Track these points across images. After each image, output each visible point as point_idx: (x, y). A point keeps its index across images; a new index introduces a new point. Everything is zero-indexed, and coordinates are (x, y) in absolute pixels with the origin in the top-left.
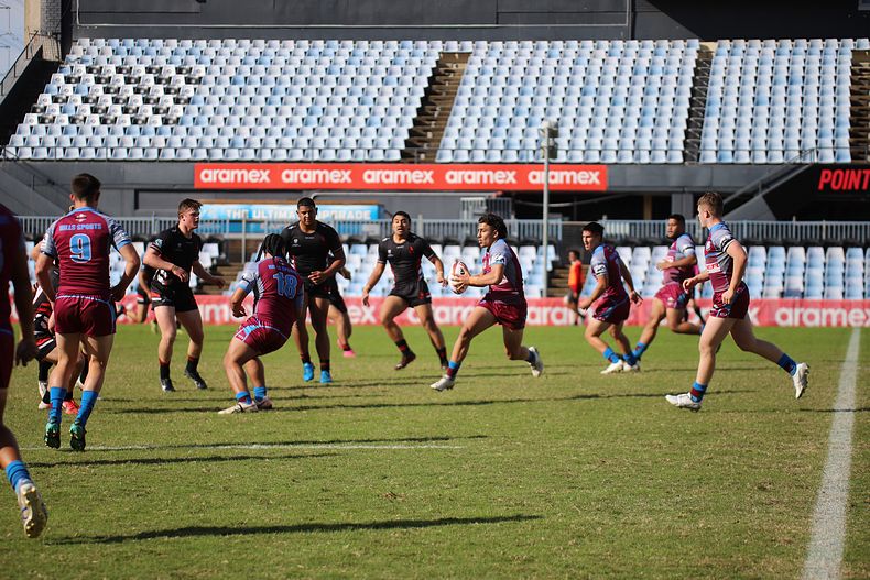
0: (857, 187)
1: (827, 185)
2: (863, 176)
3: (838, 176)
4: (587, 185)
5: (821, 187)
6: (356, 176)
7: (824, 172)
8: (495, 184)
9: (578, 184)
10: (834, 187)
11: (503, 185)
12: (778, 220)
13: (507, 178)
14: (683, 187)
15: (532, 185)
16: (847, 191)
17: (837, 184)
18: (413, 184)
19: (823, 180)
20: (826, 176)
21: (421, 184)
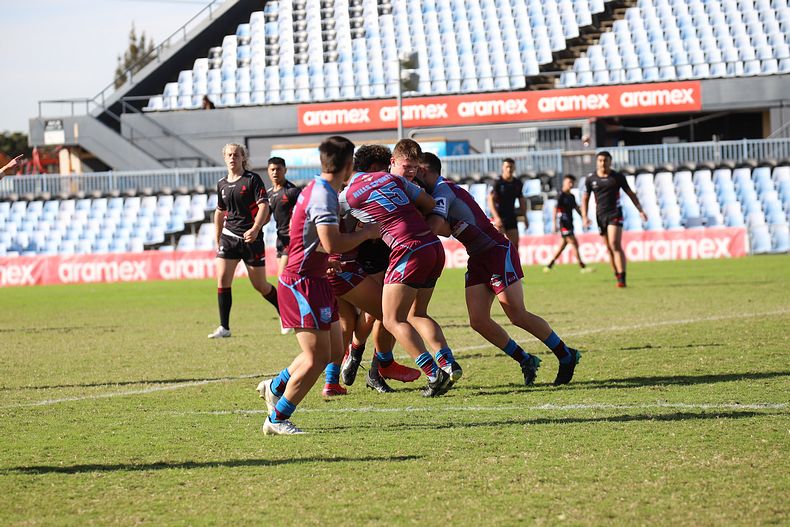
4: (681, 105)
6: (452, 110)
8: (588, 110)
9: (672, 105)
11: (597, 110)
13: (598, 103)
15: (627, 109)
18: (507, 115)
21: (515, 115)
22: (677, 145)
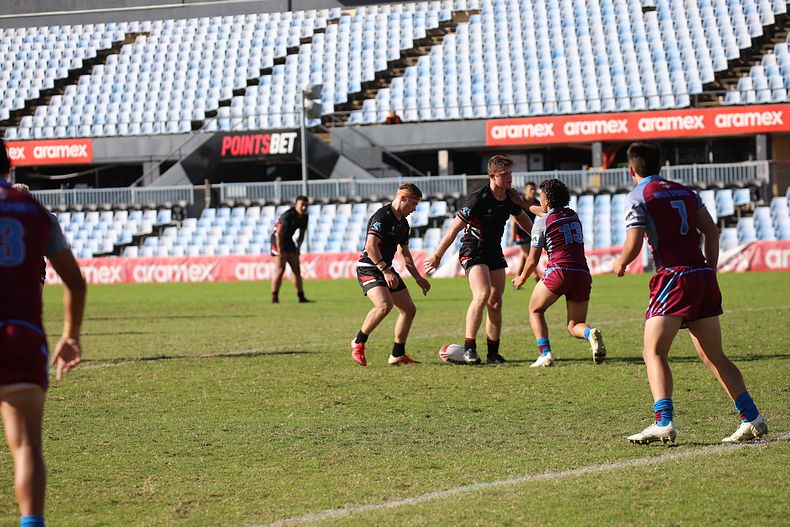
0: (251, 152)
1: (228, 151)
2: (255, 141)
3: (236, 142)
5: (223, 153)
7: (226, 139)
10: (234, 153)
12: (195, 184)
14: (151, 157)
16: (244, 156)
17: (235, 149)
19: (225, 147)
20: (227, 143)
22: (86, 190)
